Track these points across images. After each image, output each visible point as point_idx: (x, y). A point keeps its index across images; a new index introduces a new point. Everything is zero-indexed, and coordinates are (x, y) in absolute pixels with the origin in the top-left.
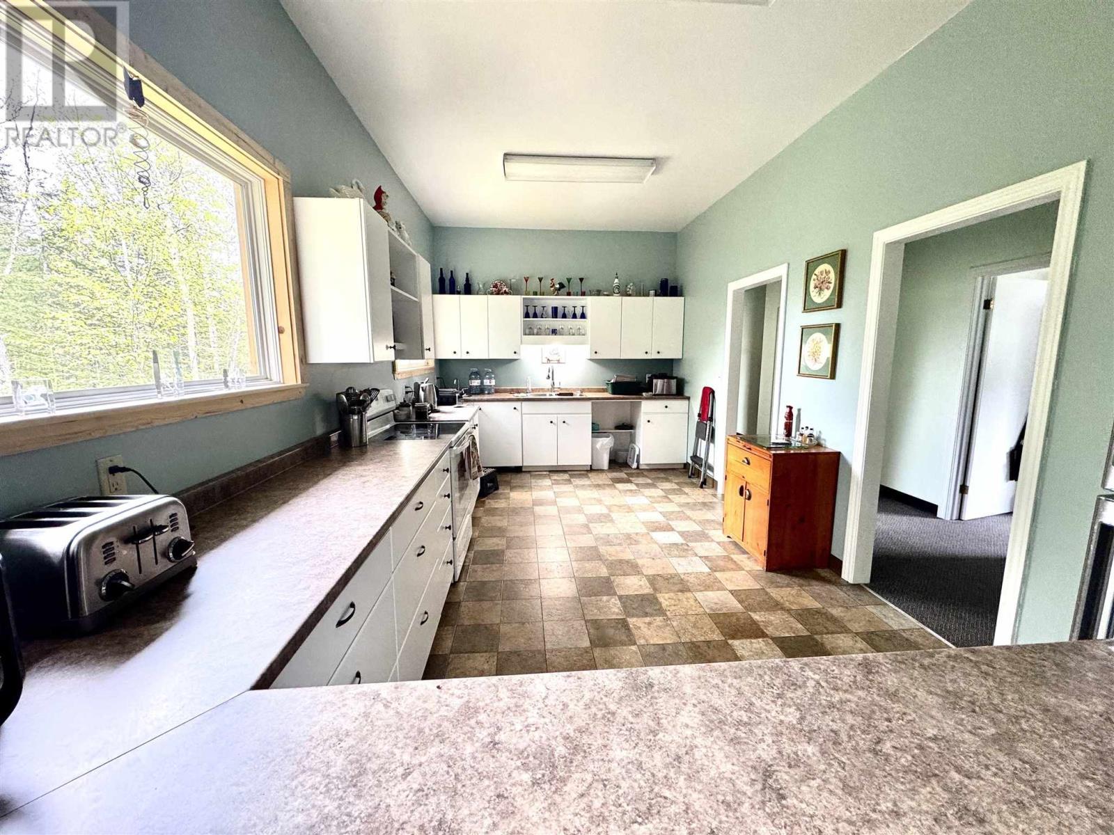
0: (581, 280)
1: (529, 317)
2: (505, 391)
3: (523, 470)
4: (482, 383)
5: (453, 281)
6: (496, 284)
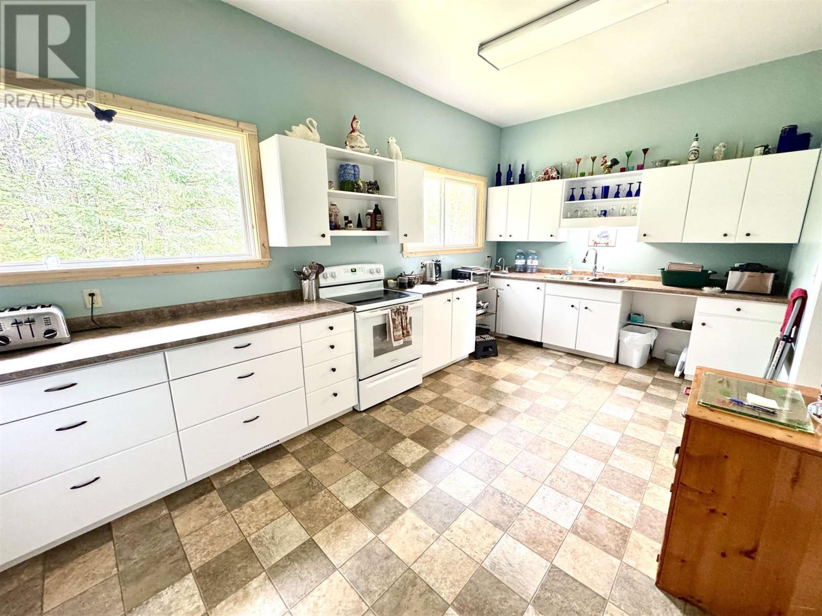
0: (645, 151)
1: (574, 200)
2: (547, 271)
3: (544, 346)
4: (526, 262)
5: (510, 174)
6: (547, 171)
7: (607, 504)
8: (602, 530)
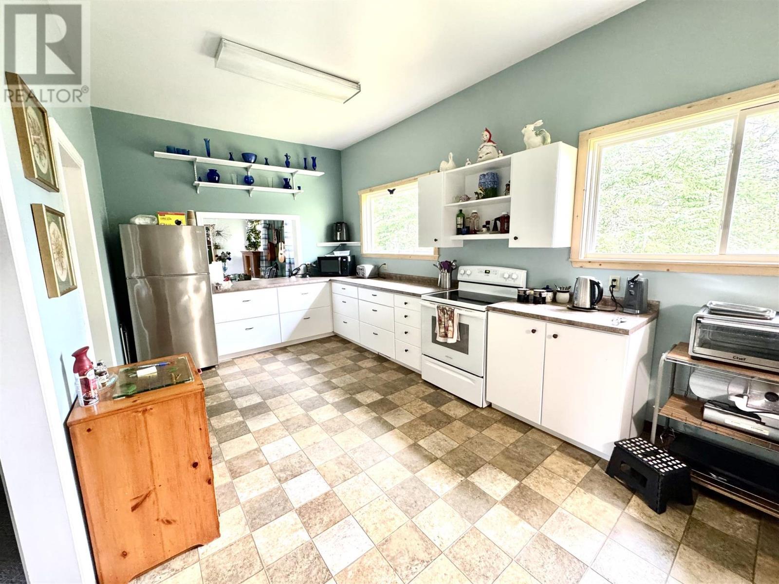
7: (259, 479)
8: (246, 463)
